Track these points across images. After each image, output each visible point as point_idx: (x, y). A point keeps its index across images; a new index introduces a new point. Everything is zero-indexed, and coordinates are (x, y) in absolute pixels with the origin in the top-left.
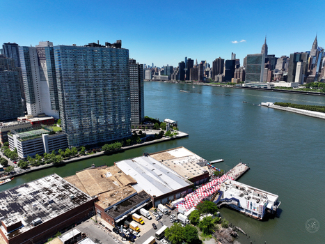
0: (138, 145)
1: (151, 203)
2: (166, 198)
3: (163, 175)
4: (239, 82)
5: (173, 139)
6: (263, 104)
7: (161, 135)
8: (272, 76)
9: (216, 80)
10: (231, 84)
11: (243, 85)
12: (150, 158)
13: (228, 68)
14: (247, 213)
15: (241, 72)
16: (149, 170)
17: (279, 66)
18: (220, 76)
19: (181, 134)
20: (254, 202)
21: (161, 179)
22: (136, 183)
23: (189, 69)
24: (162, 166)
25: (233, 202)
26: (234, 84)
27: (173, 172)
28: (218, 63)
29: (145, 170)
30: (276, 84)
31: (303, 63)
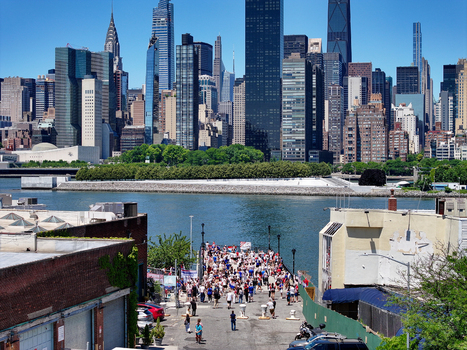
17: (10, 105)
31: (98, 84)
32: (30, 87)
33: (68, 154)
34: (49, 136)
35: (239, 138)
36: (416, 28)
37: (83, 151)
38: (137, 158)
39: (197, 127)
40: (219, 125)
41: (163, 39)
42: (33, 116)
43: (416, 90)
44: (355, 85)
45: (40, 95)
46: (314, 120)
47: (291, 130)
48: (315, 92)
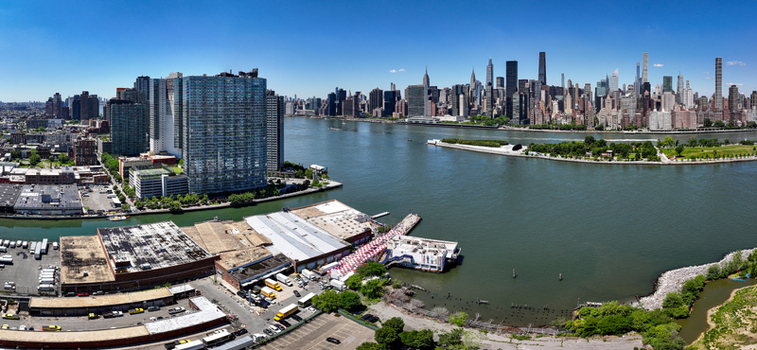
0: (275, 197)
1: (292, 268)
2: (314, 263)
3: (309, 235)
4: (401, 116)
5: (322, 190)
6: (429, 141)
7: (306, 186)
8: (437, 109)
9: (374, 115)
10: (393, 120)
11: (407, 120)
12: (292, 214)
13: (387, 101)
14: (424, 268)
15: (403, 105)
16: (289, 229)
17: (442, 99)
19: (333, 184)
20: (430, 255)
21: (305, 240)
22: (272, 244)
23: (340, 103)
24: (308, 224)
25: (405, 259)
26: (396, 119)
27: (323, 232)
28: (376, 95)
29: (283, 229)
30: (442, 119)
31: (465, 96)
33: (453, 119)
34: (450, 112)
37: (459, 117)
40: (500, 108)
42: (449, 102)
43: (562, 94)
46: (523, 111)
47: (516, 115)
48: (524, 102)
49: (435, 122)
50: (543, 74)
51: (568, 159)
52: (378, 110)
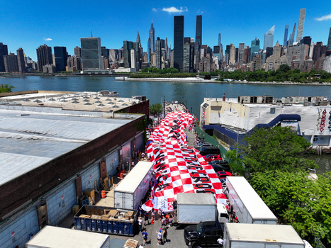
4: (74, 69)
6: (117, 78)
9: (45, 71)
10: (66, 73)
11: (82, 72)
15: (75, 60)
18: (49, 66)
26: (70, 72)
28: (43, 52)
31: (135, 51)
32: (117, 51)
33: (128, 70)
34: (122, 65)
35: (172, 66)
36: (220, 34)
37: (132, 69)
38: (146, 71)
39: (161, 62)
40: (167, 62)
41: (152, 38)
42: (118, 60)
43: (218, 52)
44: (202, 51)
45: (120, 54)
46: (191, 61)
47: (186, 63)
48: (192, 53)
49: (110, 73)
50: (199, 37)
51: (268, 83)
52: (48, 67)
